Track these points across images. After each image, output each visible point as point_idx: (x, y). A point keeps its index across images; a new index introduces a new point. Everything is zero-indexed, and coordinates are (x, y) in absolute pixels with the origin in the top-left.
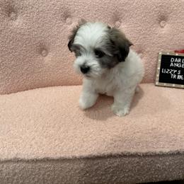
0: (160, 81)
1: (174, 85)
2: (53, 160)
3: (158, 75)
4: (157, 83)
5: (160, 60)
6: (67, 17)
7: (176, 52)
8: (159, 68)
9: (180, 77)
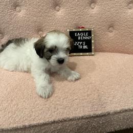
1: (81, 54)
2: (8, 130)
6: (17, 6)
9: (85, 47)
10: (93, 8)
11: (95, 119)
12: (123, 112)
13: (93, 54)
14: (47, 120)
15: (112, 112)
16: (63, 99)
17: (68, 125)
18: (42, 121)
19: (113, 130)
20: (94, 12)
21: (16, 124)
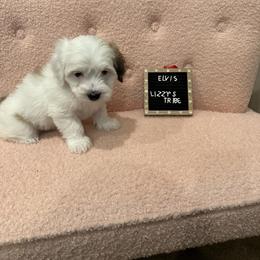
0: (151, 108)
1: (169, 112)
3: (147, 101)
4: (147, 112)
5: (147, 81)
6: (18, 29)
7: (165, 67)
8: (147, 91)
9: (176, 100)
10: (155, 31)
11: (148, 228)
12: (197, 215)
13: (190, 112)
14: (64, 230)
15: (176, 215)
16: (94, 194)
17: (100, 239)
18: (54, 232)
19: (181, 247)
20: (157, 39)
21: (11, 238)
